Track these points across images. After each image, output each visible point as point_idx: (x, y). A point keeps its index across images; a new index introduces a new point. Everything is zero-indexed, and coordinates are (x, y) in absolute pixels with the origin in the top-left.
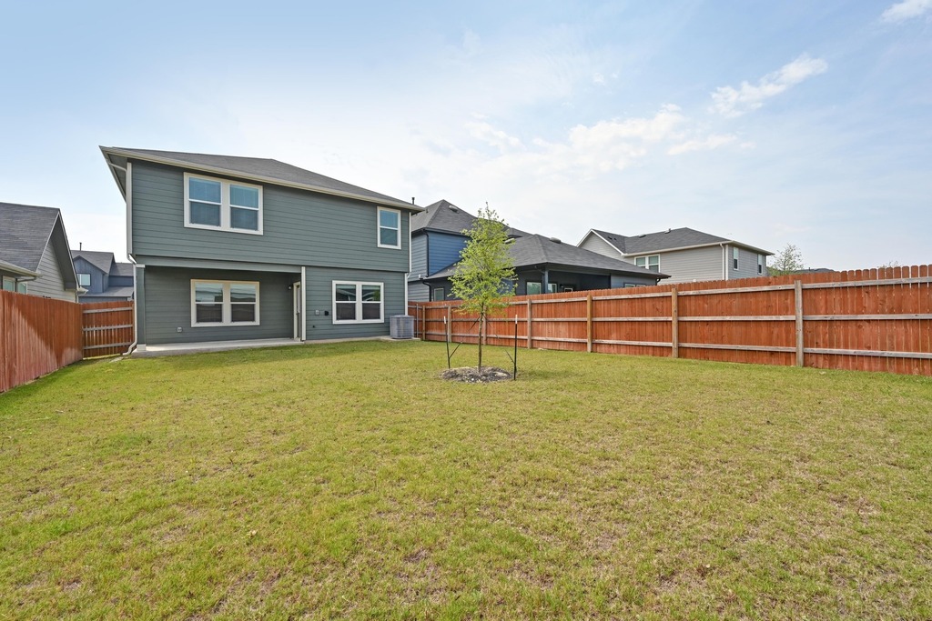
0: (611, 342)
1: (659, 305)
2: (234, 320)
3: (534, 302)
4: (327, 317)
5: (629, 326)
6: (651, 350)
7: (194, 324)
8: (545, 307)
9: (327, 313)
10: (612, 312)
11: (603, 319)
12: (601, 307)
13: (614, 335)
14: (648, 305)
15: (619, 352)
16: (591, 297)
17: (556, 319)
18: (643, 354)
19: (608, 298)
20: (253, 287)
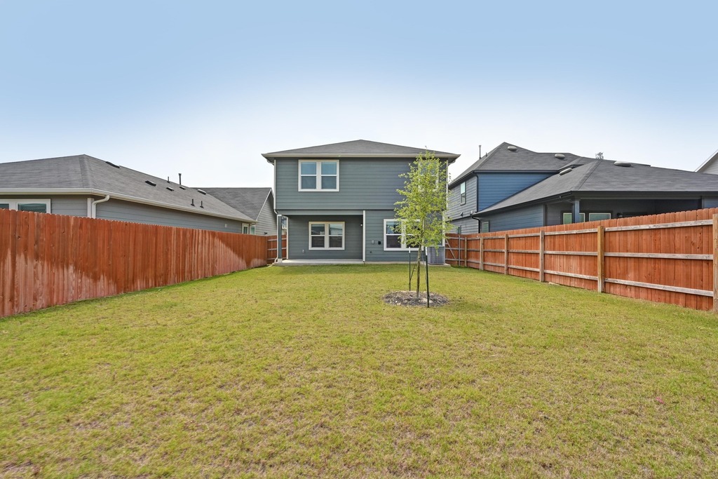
0: (627, 282)
1: (695, 238)
2: (330, 246)
3: (547, 233)
4: (380, 246)
5: (651, 264)
6: (682, 299)
7: (310, 248)
8: (557, 239)
9: (380, 243)
10: (629, 246)
11: (617, 254)
12: (616, 239)
13: (631, 274)
14: (679, 238)
15: (637, 297)
16: (603, 228)
17: (567, 253)
18: (670, 302)
19: (624, 228)
20: (341, 225)
